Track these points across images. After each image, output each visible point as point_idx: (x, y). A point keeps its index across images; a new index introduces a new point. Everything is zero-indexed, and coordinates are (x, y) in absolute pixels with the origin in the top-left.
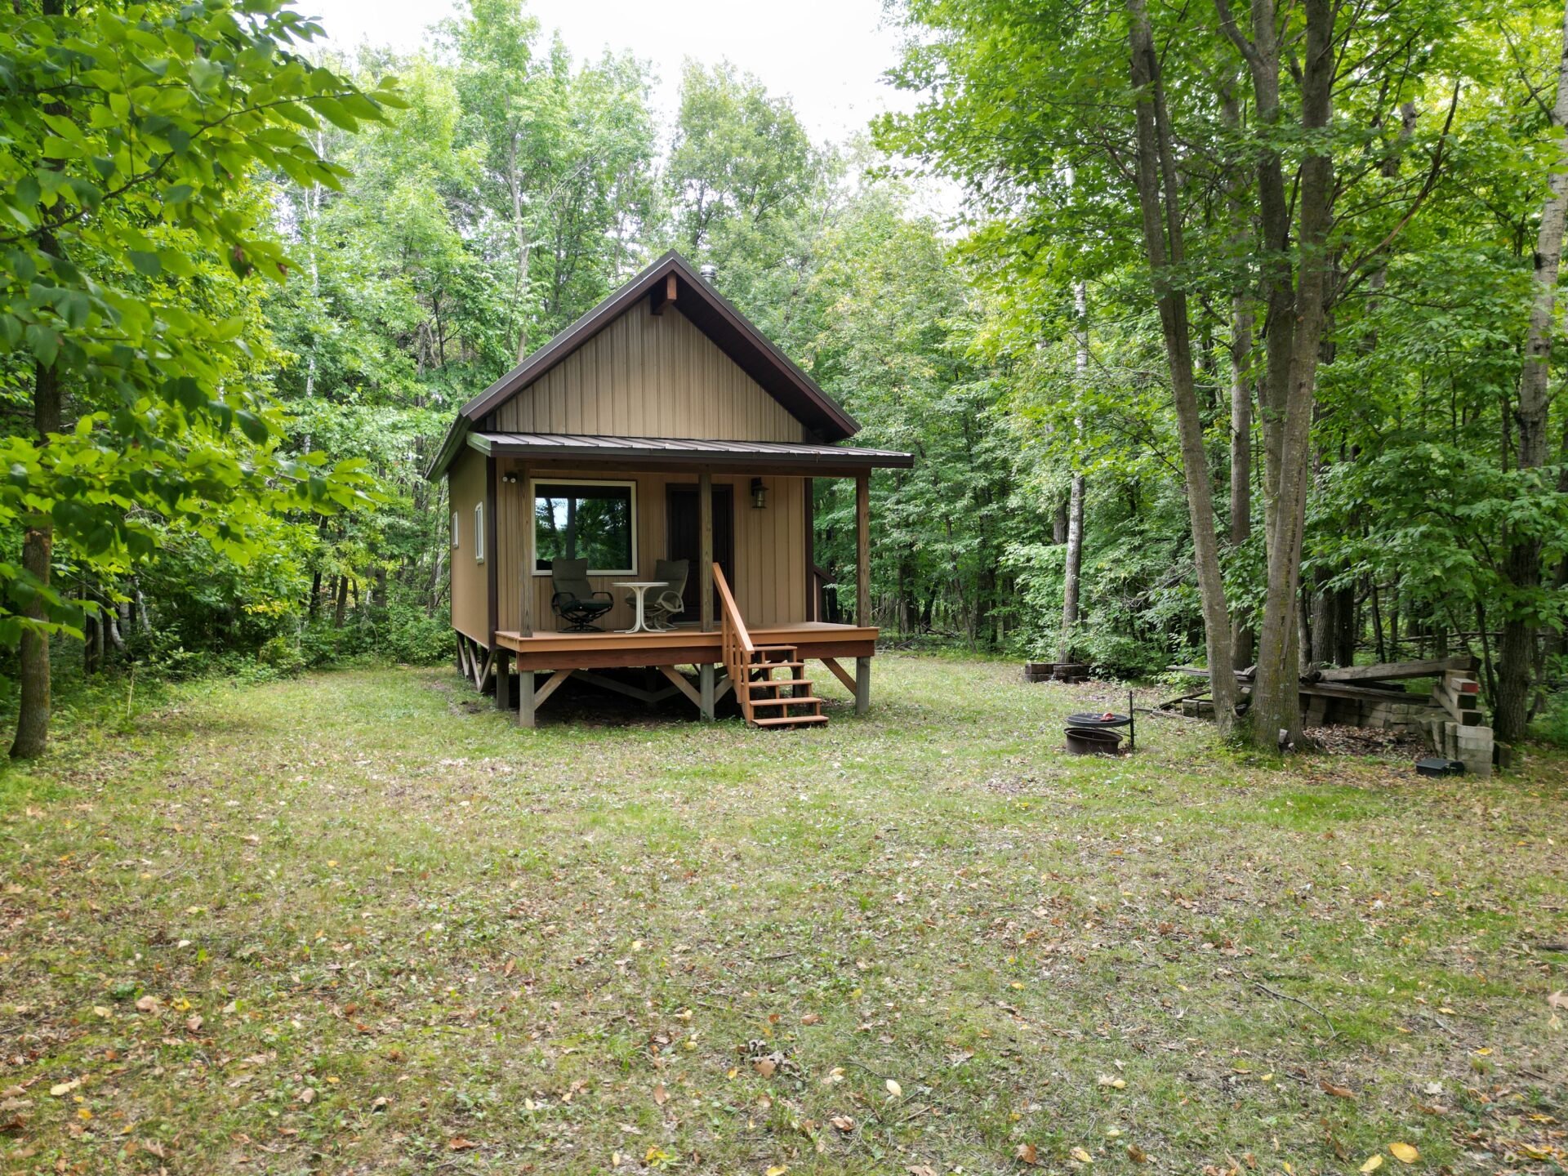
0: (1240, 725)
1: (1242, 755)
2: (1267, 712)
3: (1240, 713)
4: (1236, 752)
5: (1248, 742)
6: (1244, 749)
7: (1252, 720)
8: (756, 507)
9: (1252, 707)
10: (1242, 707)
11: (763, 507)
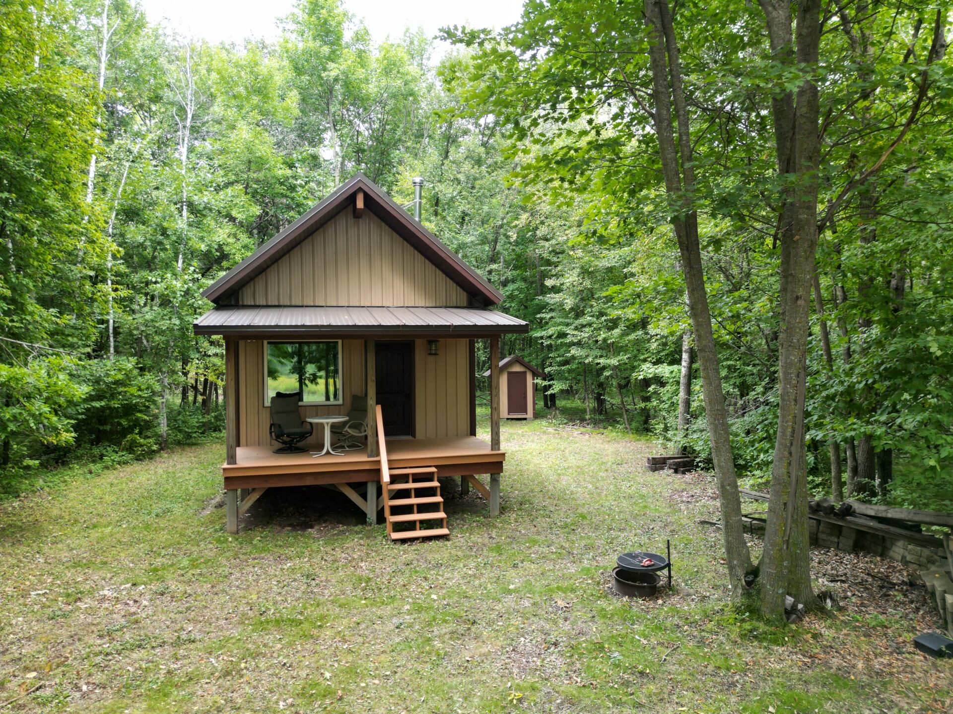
0: (747, 594)
1: (747, 626)
2: (772, 586)
3: (749, 584)
4: (743, 621)
5: (754, 612)
6: (751, 618)
7: (759, 592)
8: (430, 354)
9: (759, 579)
10: (751, 578)
11: (436, 354)
